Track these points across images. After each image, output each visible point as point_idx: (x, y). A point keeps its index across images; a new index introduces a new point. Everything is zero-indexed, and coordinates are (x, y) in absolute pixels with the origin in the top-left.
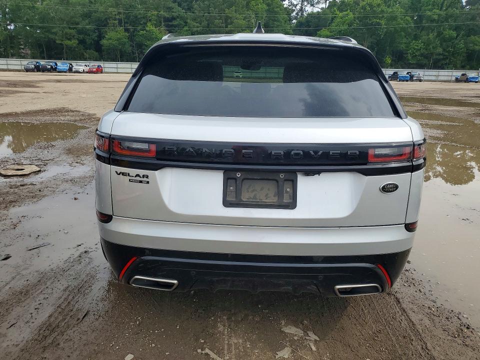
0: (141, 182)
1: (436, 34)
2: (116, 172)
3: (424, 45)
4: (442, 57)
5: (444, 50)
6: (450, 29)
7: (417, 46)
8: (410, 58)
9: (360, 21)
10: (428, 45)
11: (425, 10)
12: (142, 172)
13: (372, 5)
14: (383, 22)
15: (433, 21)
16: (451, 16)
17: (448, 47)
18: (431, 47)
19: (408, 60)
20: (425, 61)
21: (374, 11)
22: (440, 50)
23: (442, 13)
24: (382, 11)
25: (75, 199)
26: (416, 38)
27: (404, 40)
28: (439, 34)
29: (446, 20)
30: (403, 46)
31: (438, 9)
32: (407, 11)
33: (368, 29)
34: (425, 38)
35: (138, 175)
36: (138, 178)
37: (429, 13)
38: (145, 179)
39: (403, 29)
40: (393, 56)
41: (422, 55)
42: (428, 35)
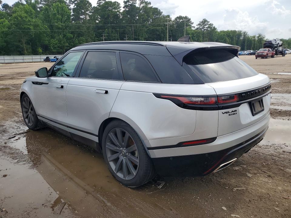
0: (234, 114)
1: (63, 36)
2: (223, 113)
3: (58, 41)
4: (69, 48)
5: (69, 44)
6: (69, 33)
7: (55, 42)
8: (52, 49)
9: (16, 26)
10: (61, 41)
11: (54, 22)
12: (234, 109)
13: (22, 17)
14: (31, 27)
15: (59, 28)
16: (68, 26)
17: (71, 43)
18: (62, 42)
19: (52, 50)
20: (61, 50)
21: (24, 21)
22: (67, 44)
23: (63, 24)
24: (29, 21)
25: (5, 176)
26: (53, 37)
27: (47, 39)
28: (65, 36)
29: (66, 28)
30: (47, 42)
31: (60, 22)
32: (43, 22)
33: (22, 31)
34: (58, 38)
35: (233, 111)
36: (233, 113)
37: (56, 24)
38: (235, 112)
39: (44, 32)
40: (42, 48)
41: (58, 47)
42: (59, 36)
